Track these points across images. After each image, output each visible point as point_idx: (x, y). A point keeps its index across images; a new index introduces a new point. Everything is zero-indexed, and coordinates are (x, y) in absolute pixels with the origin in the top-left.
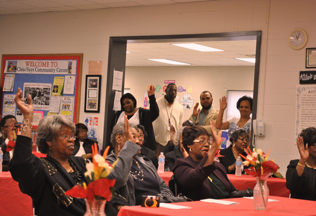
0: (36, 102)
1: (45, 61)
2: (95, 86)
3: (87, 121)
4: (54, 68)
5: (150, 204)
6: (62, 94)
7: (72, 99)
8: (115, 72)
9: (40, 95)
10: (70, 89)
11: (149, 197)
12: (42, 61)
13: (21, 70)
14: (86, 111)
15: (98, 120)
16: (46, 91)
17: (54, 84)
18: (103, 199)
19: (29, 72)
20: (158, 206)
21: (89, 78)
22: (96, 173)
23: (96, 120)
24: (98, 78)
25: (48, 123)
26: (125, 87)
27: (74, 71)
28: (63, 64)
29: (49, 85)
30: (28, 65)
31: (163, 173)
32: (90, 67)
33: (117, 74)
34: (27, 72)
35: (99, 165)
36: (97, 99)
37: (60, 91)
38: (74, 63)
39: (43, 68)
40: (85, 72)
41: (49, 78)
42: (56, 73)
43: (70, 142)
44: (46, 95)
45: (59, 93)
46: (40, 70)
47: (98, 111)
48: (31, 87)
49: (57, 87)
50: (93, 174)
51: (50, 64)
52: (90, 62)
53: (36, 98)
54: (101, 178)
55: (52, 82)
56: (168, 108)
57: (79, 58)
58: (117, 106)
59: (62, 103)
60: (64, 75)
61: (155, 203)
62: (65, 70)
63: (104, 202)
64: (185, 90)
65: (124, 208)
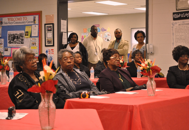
0: (15, 43)
1: (19, 17)
2: (51, 30)
3: (47, 52)
4: (25, 21)
5: (84, 96)
6: (31, 36)
7: (37, 39)
9: (18, 38)
10: (35, 33)
11: (83, 92)
12: (17, 17)
13: (6, 23)
14: (46, 46)
15: (54, 51)
16: (21, 35)
17: (26, 31)
18: (51, 92)
19: (10, 25)
20: (89, 97)
21: (46, 26)
22: (46, 77)
23: (52, 51)
24: (52, 25)
26: (68, 31)
27: (37, 22)
28: (30, 18)
29: (23, 32)
30: (9, 20)
31: (93, 79)
32: (46, 19)
33: (63, 22)
34: (9, 25)
35: (47, 72)
36: (52, 38)
37: (29, 35)
38: (37, 17)
39: (18, 21)
40: (44, 22)
41: (23, 27)
42: (26, 24)
44: (21, 38)
45: (29, 36)
46: (17, 23)
47: (53, 46)
48: (12, 33)
49: (28, 32)
50: (44, 78)
51: (23, 19)
52: (46, 16)
53: (15, 40)
54: (49, 80)
55: (24, 30)
56: (94, 41)
57: (39, 14)
58: (65, 41)
59: (31, 42)
60: (31, 25)
61: (87, 96)
62: (31, 22)
63: (52, 94)
64: (106, 30)
65: (68, 100)
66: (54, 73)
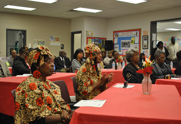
0: (125, 47)
1: (128, 32)
2: (146, 40)
3: (144, 52)
4: (131, 34)
5: (167, 78)
6: (134, 43)
7: (138, 45)
8: (153, 34)
9: (127, 44)
10: (137, 41)
11: (167, 75)
12: (127, 32)
13: (120, 36)
14: (143, 49)
15: (148, 52)
16: (129, 43)
17: (132, 40)
18: (150, 73)
19: (123, 37)
20: (170, 79)
21: (144, 37)
22: (146, 65)
23: (147, 52)
24: (147, 37)
25: (129, 52)
26: (157, 40)
27: (138, 35)
28: (134, 33)
29: (130, 41)
30: (122, 34)
32: (144, 33)
33: (154, 35)
34: (122, 37)
35: (148, 62)
36: (147, 44)
37: (133, 42)
38: (138, 32)
39: (127, 34)
40: (142, 35)
41: (129, 38)
42: (132, 36)
43: (138, 57)
44: (129, 44)
45: (133, 43)
46: (126, 35)
47: (148, 49)
48: (123, 41)
49: (132, 41)
50: (145, 65)
51: (130, 33)
52: (144, 31)
53: (125, 45)
54: (148, 66)
55: (131, 39)
56: (173, 46)
57: (140, 30)
58: (154, 46)
59: (135, 47)
60: (135, 37)
61: (169, 78)
62: (135, 35)
63: (150, 75)
64: (180, 40)
65: (158, 79)
66: (151, 62)
